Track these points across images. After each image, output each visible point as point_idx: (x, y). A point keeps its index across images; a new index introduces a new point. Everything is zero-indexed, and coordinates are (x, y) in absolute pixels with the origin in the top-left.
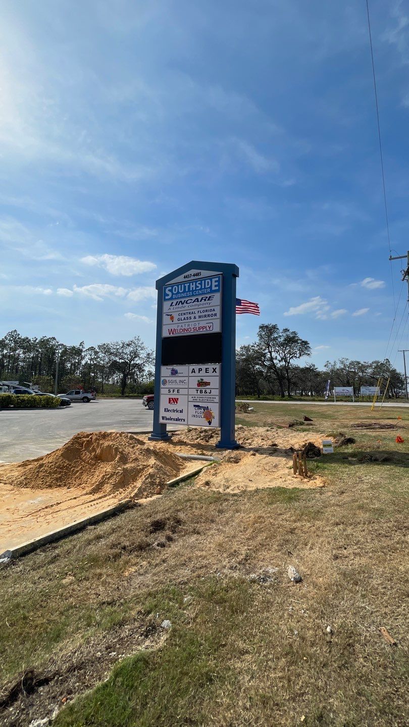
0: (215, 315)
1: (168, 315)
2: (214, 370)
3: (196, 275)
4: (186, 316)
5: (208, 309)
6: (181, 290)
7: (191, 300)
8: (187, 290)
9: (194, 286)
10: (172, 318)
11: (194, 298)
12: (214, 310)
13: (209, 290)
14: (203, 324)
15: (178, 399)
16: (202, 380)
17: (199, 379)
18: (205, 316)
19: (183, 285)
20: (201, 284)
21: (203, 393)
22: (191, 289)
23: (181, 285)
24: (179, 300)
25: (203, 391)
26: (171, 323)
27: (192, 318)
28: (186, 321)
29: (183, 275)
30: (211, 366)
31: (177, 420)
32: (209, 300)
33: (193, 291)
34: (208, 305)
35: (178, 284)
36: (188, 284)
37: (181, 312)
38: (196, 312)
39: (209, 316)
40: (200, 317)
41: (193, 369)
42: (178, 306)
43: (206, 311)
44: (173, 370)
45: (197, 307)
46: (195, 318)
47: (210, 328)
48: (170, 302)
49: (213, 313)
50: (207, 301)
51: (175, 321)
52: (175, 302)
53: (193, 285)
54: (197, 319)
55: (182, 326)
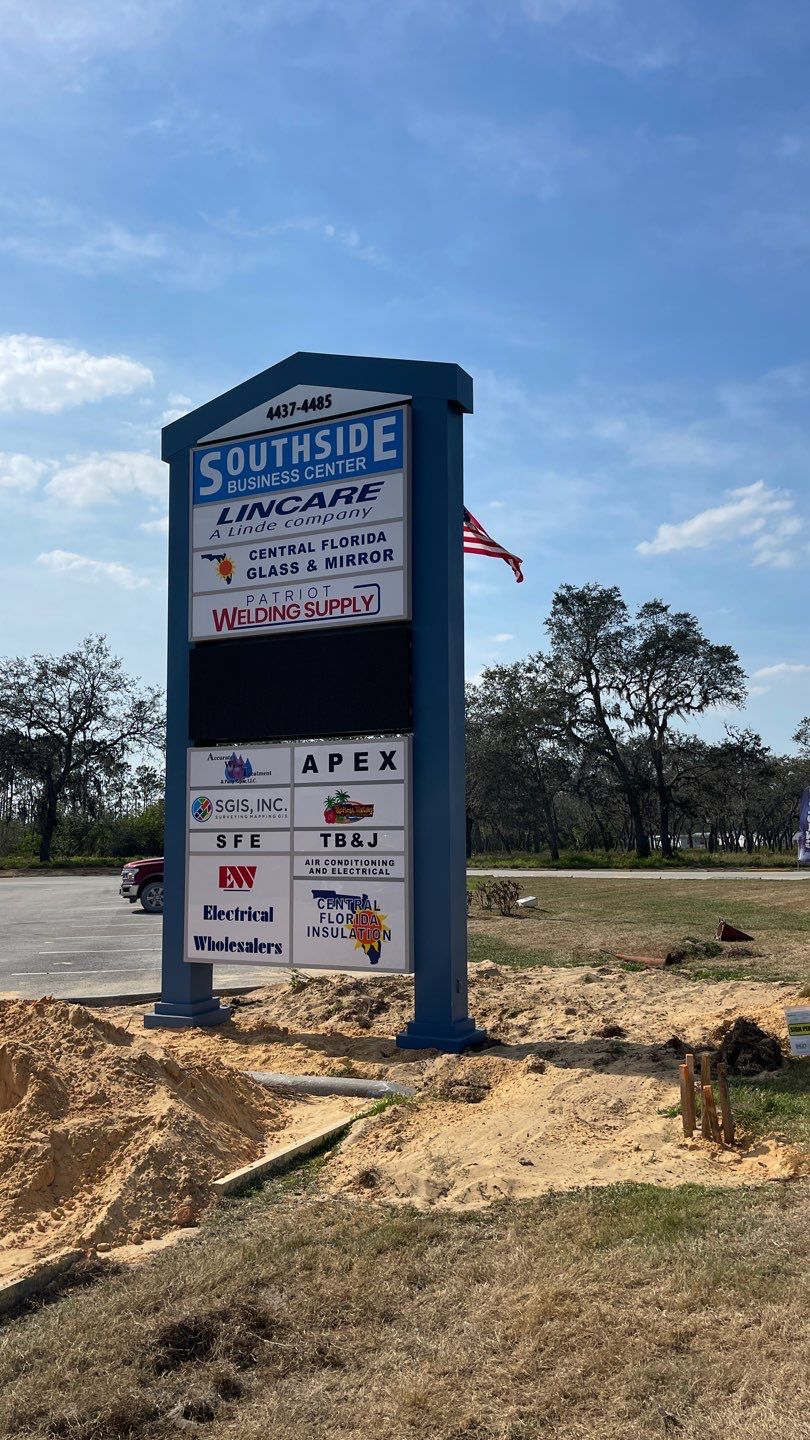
0: (388, 554)
1: (211, 557)
2: (388, 760)
3: (313, 406)
4: (277, 561)
5: (358, 532)
6: (258, 462)
7: (298, 499)
8: (279, 463)
9: (306, 448)
10: (226, 569)
11: (306, 494)
12: (382, 537)
13: (361, 463)
14: (341, 589)
15: (253, 870)
16: (343, 796)
17: (332, 792)
18: (350, 560)
19: (264, 446)
20: (331, 439)
21: (349, 847)
22: (295, 460)
23: (258, 444)
24: (251, 502)
25: (349, 839)
26: (224, 585)
27: (303, 566)
28: (280, 578)
29: (264, 408)
30: (373, 746)
31: (254, 947)
32: (361, 499)
33: (302, 465)
34: (359, 520)
35: (244, 440)
36: (285, 441)
37: (258, 547)
38: (317, 545)
39: (363, 558)
40: (330, 563)
41: (310, 758)
42: (249, 523)
43: (355, 540)
44: (233, 762)
45: (318, 526)
46: (312, 566)
47: (367, 604)
48: (216, 510)
49: (380, 547)
50: (355, 505)
51: (239, 577)
52: (235, 507)
53: (301, 442)
54: (322, 570)
55: (263, 599)
